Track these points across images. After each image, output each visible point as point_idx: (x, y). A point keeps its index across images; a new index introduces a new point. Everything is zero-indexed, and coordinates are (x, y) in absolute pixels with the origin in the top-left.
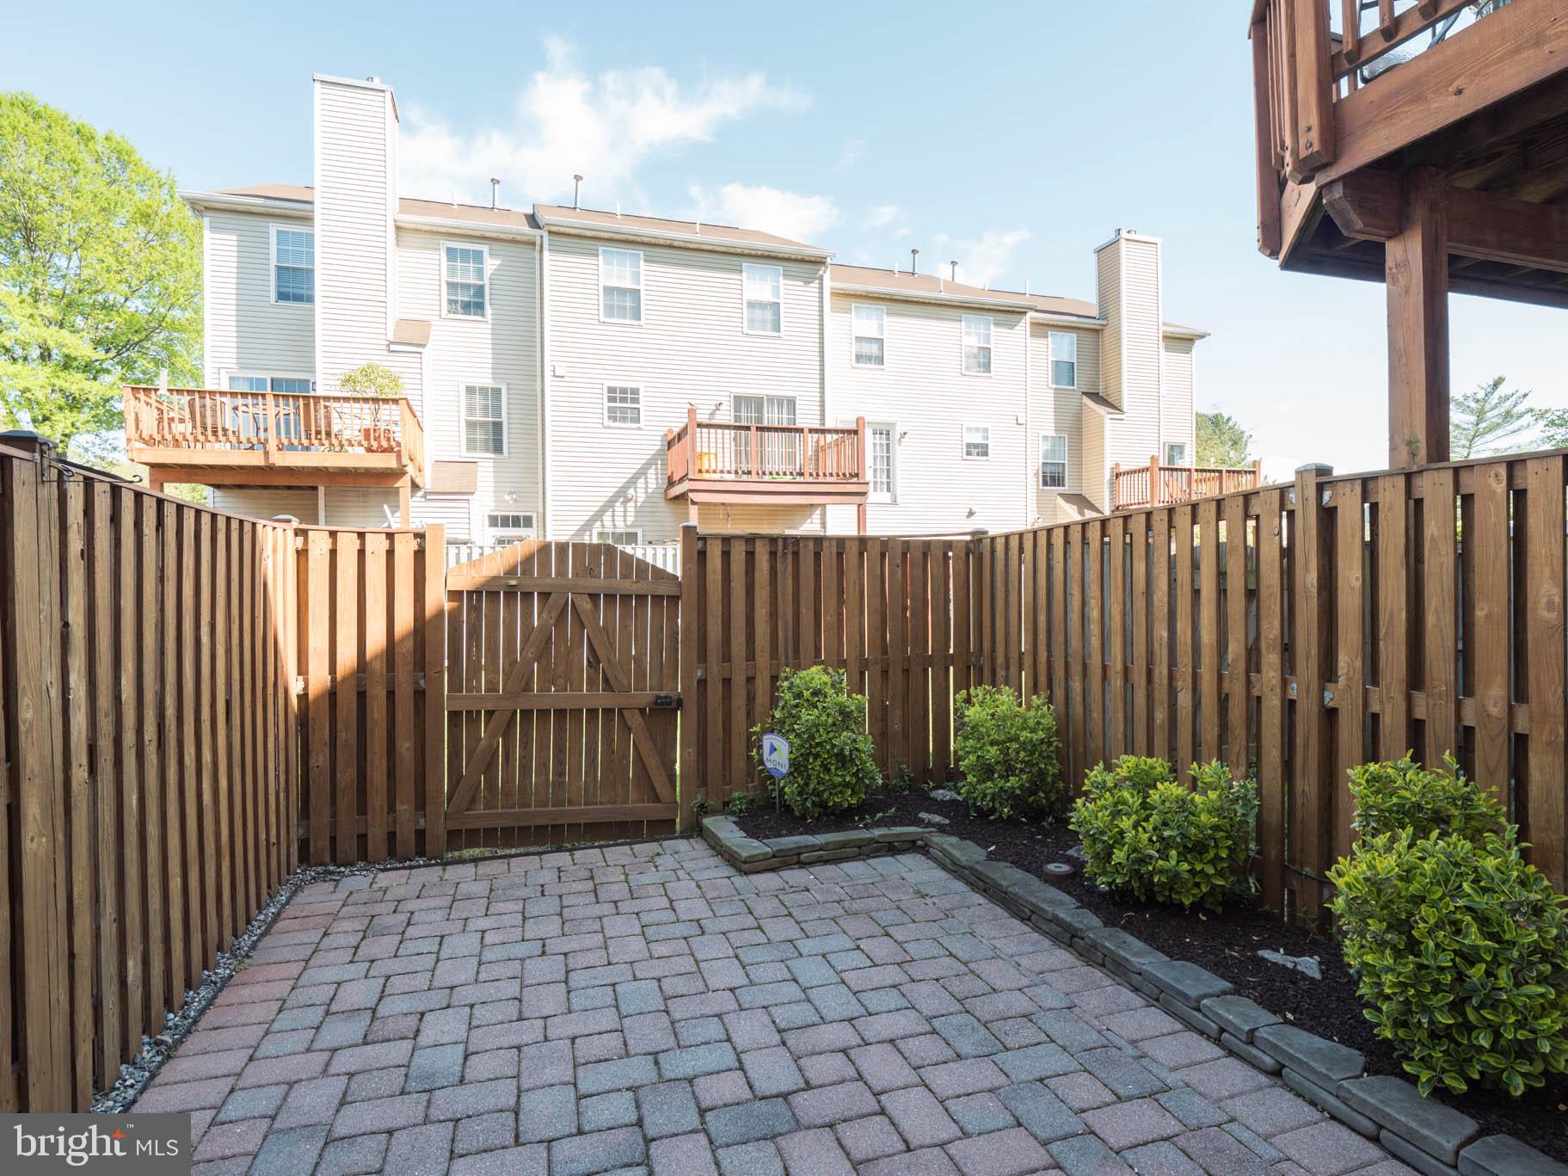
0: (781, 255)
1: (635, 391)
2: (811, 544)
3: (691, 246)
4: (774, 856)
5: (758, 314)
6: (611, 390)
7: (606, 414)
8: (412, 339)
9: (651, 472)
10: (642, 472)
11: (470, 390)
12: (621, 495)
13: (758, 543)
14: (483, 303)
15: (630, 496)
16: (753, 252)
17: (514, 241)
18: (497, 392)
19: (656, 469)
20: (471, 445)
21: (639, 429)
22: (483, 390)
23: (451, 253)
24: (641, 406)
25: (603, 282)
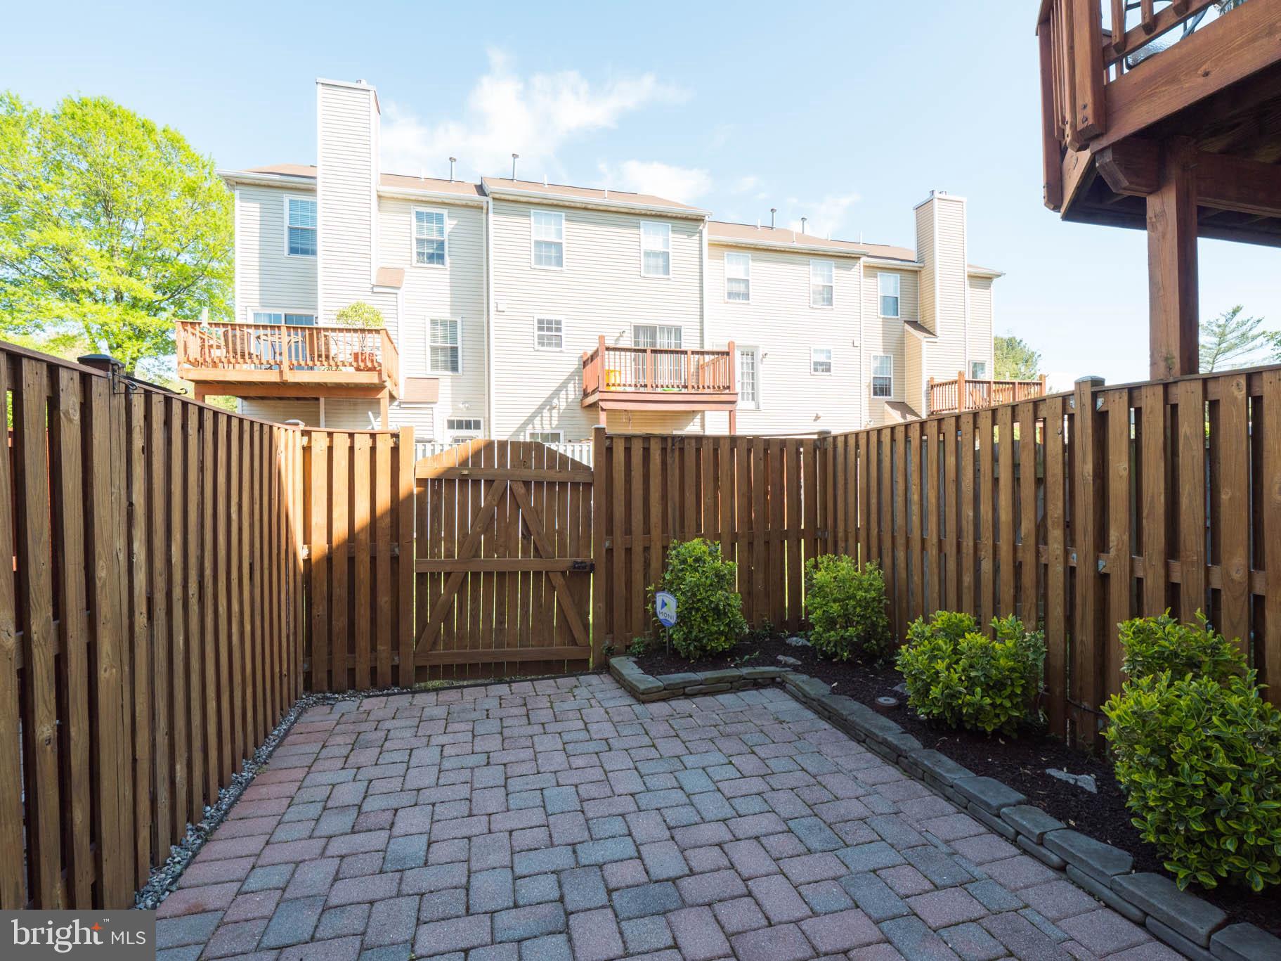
0: (669, 215)
1: (559, 323)
2: (693, 441)
3: (601, 208)
4: (665, 689)
5: (652, 261)
6: (541, 322)
7: (536, 341)
8: (389, 284)
9: (571, 386)
10: (564, 386)
11: (434, 322)
12: (548, 404)
13: (653, 442)
15: (554, 404)
16: (648, 213)
17: (467, 206)
18: (454, 324)
19: (575, 383)
20: (435, 365)
21: (561, 352)
22: (444, 323)
23: (419, 216)
24: (562, 334)
25: (534, 238)
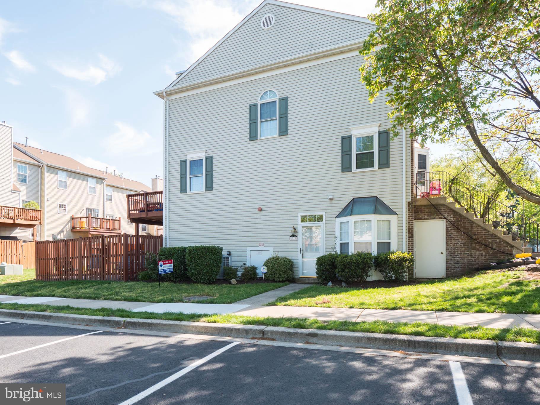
0: (96, 177)
1: (65, 205)
5: (91, 190)
6: (60, 205)
9: (67, 226)
10: (65, 226)
12: (62, 231)
14: (26, 180)
16: (90, 176)
17: (35, 165)
21: (66, 214)
23: (19, 166)
24: (66, 209)
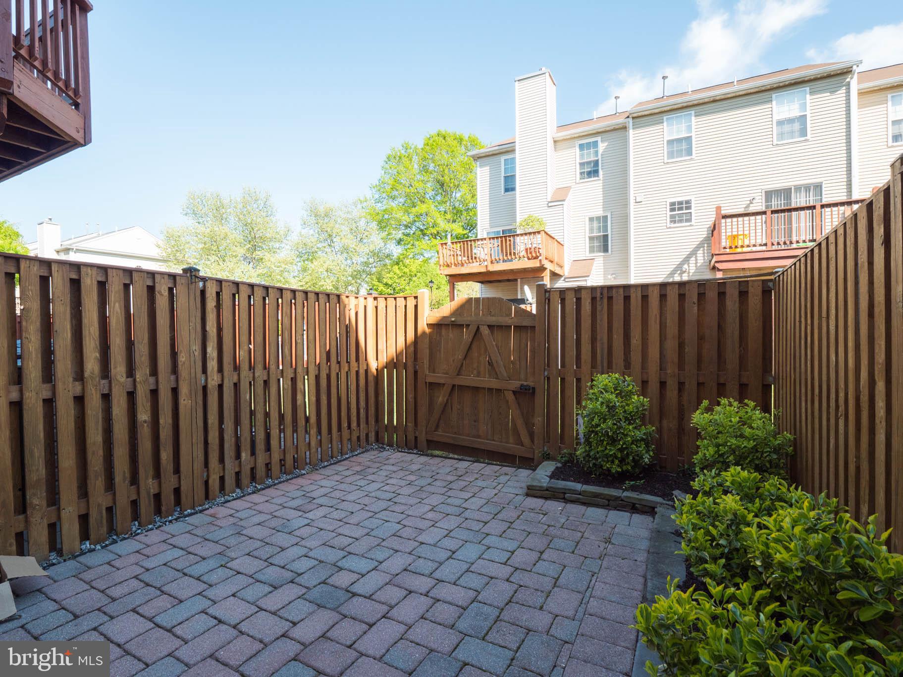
0: (806, 79)
1: (688, 202)
3: (729, 96)
4: (547, 490)
5: (787, 128)
6: (673, 204)
7: (668, 220)
8: (558, 199)
9: (700, 252)
10: (693, 253)
11: (591, 219)
12: (679, 269)
14: (598, 170)
15: (684, 269)
16: (781, 84)
17: (616, 129)
18: (605, 218)
19: (704, 250)
20: (592, 250)
21: (691, 225)
22: (598, 218)
23: (581, 147)
24: (692, 211)
25: (667, 138)
